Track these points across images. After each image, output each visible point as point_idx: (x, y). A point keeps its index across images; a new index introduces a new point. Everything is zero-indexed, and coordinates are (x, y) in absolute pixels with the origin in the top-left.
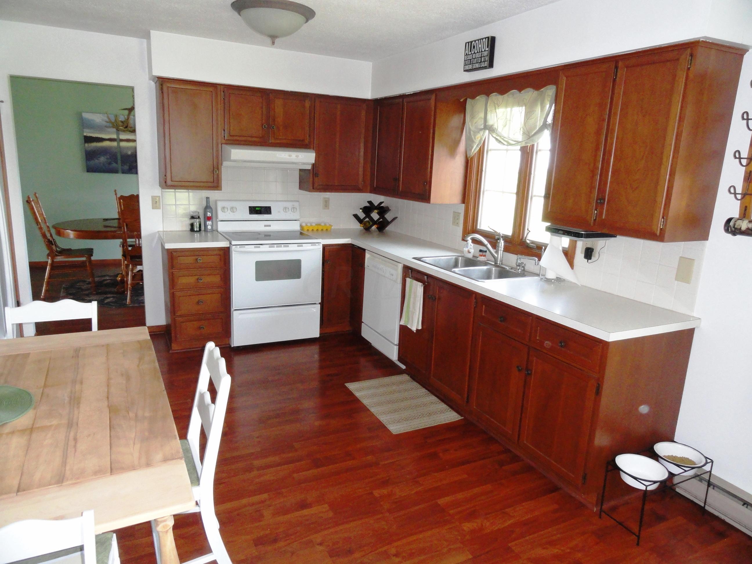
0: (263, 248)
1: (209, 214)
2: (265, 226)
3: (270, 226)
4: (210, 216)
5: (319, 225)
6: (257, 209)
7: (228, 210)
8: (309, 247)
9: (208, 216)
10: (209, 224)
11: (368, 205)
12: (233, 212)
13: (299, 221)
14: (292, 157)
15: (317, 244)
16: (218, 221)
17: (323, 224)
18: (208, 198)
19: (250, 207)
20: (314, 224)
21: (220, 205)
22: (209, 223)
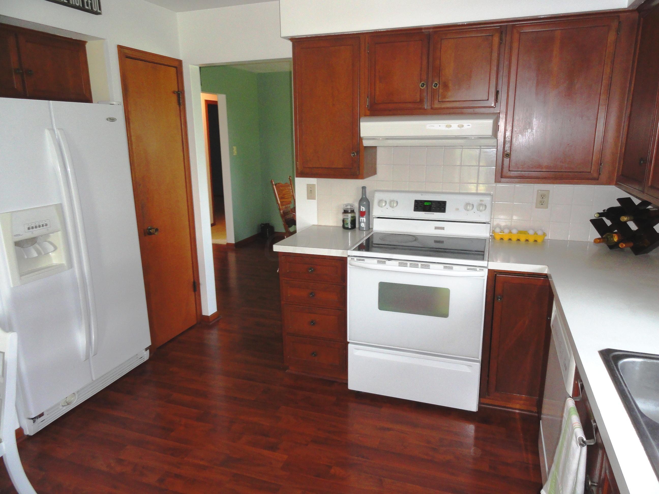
0: (391, 265)
1: (363, 209)
2: (436, 228)
3: (443, 228)
4: (364, 210)
5: (525, 232)
6: (426, 204)
7: (385, 205)
8: (463, 271)
9: (362, 210)
10: (363, 221)
11: (618, 204)
12: (393, 207)
13: (489, 225)
14: (450, 129)
15: (478, 269)
16: (374, 218)
17: (531, 232)
18: (364, 188)
19: (416, 202)
20: (514, 231)
21: (378, 196)
22: (364, 219)
